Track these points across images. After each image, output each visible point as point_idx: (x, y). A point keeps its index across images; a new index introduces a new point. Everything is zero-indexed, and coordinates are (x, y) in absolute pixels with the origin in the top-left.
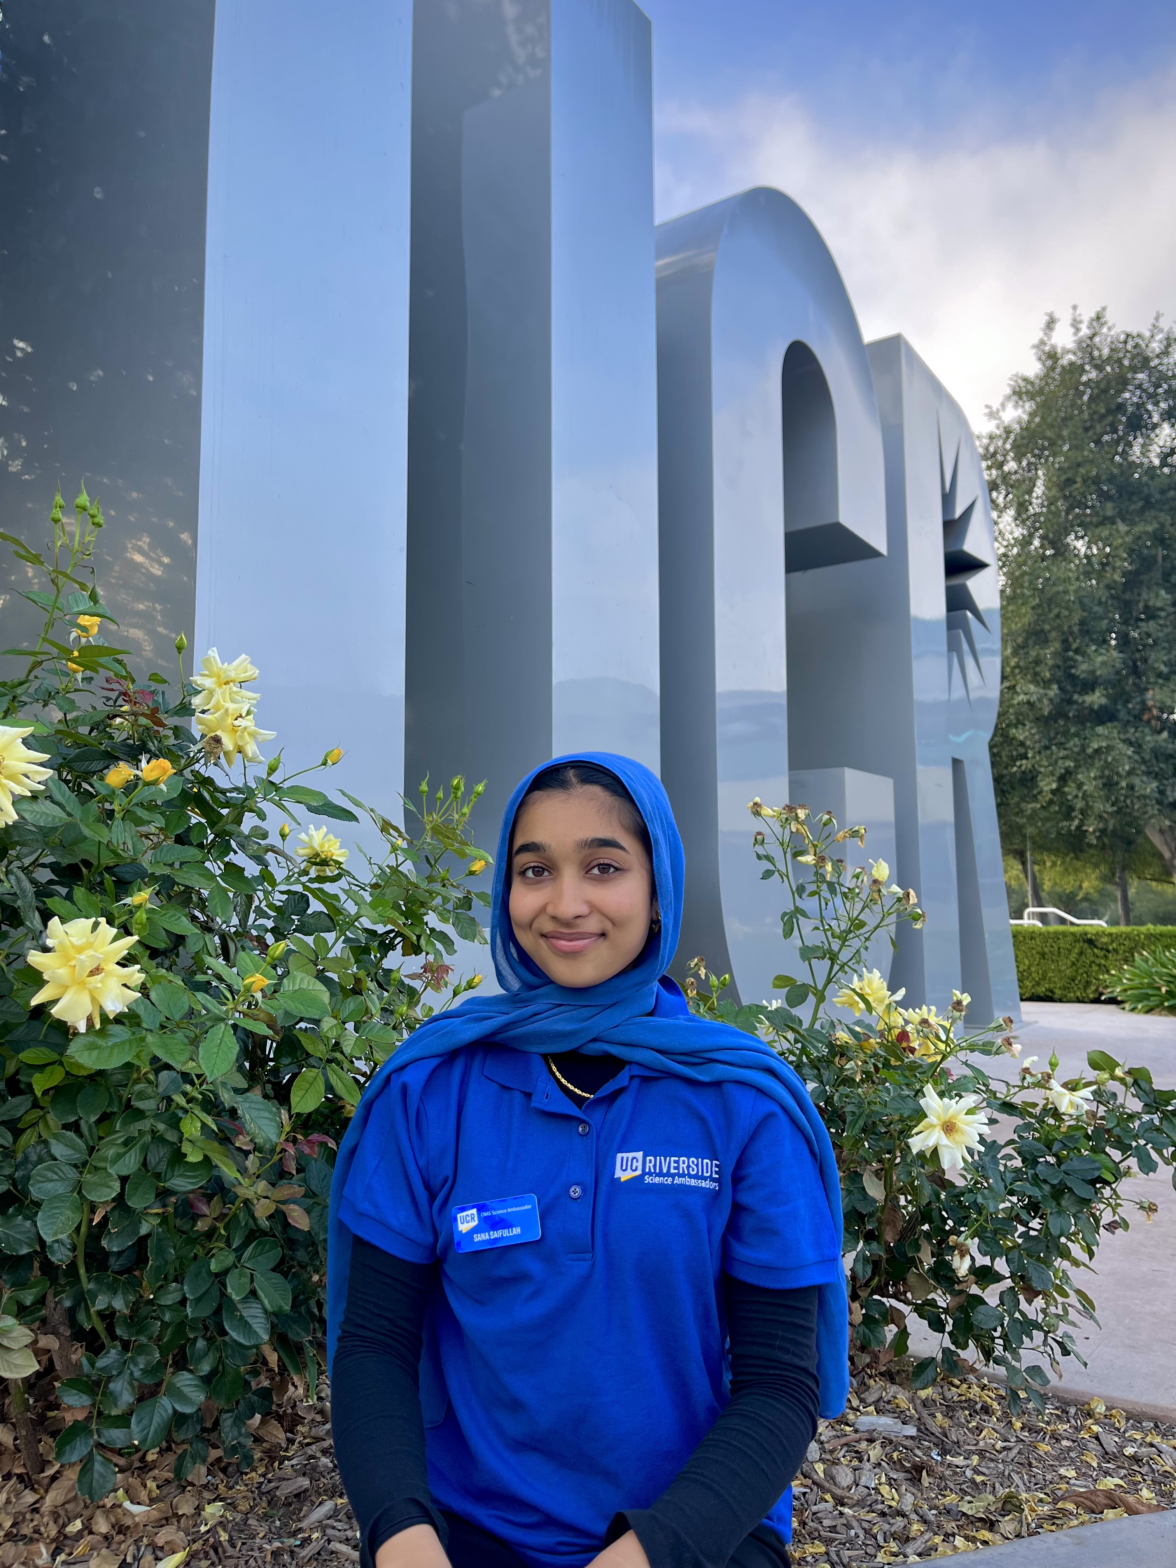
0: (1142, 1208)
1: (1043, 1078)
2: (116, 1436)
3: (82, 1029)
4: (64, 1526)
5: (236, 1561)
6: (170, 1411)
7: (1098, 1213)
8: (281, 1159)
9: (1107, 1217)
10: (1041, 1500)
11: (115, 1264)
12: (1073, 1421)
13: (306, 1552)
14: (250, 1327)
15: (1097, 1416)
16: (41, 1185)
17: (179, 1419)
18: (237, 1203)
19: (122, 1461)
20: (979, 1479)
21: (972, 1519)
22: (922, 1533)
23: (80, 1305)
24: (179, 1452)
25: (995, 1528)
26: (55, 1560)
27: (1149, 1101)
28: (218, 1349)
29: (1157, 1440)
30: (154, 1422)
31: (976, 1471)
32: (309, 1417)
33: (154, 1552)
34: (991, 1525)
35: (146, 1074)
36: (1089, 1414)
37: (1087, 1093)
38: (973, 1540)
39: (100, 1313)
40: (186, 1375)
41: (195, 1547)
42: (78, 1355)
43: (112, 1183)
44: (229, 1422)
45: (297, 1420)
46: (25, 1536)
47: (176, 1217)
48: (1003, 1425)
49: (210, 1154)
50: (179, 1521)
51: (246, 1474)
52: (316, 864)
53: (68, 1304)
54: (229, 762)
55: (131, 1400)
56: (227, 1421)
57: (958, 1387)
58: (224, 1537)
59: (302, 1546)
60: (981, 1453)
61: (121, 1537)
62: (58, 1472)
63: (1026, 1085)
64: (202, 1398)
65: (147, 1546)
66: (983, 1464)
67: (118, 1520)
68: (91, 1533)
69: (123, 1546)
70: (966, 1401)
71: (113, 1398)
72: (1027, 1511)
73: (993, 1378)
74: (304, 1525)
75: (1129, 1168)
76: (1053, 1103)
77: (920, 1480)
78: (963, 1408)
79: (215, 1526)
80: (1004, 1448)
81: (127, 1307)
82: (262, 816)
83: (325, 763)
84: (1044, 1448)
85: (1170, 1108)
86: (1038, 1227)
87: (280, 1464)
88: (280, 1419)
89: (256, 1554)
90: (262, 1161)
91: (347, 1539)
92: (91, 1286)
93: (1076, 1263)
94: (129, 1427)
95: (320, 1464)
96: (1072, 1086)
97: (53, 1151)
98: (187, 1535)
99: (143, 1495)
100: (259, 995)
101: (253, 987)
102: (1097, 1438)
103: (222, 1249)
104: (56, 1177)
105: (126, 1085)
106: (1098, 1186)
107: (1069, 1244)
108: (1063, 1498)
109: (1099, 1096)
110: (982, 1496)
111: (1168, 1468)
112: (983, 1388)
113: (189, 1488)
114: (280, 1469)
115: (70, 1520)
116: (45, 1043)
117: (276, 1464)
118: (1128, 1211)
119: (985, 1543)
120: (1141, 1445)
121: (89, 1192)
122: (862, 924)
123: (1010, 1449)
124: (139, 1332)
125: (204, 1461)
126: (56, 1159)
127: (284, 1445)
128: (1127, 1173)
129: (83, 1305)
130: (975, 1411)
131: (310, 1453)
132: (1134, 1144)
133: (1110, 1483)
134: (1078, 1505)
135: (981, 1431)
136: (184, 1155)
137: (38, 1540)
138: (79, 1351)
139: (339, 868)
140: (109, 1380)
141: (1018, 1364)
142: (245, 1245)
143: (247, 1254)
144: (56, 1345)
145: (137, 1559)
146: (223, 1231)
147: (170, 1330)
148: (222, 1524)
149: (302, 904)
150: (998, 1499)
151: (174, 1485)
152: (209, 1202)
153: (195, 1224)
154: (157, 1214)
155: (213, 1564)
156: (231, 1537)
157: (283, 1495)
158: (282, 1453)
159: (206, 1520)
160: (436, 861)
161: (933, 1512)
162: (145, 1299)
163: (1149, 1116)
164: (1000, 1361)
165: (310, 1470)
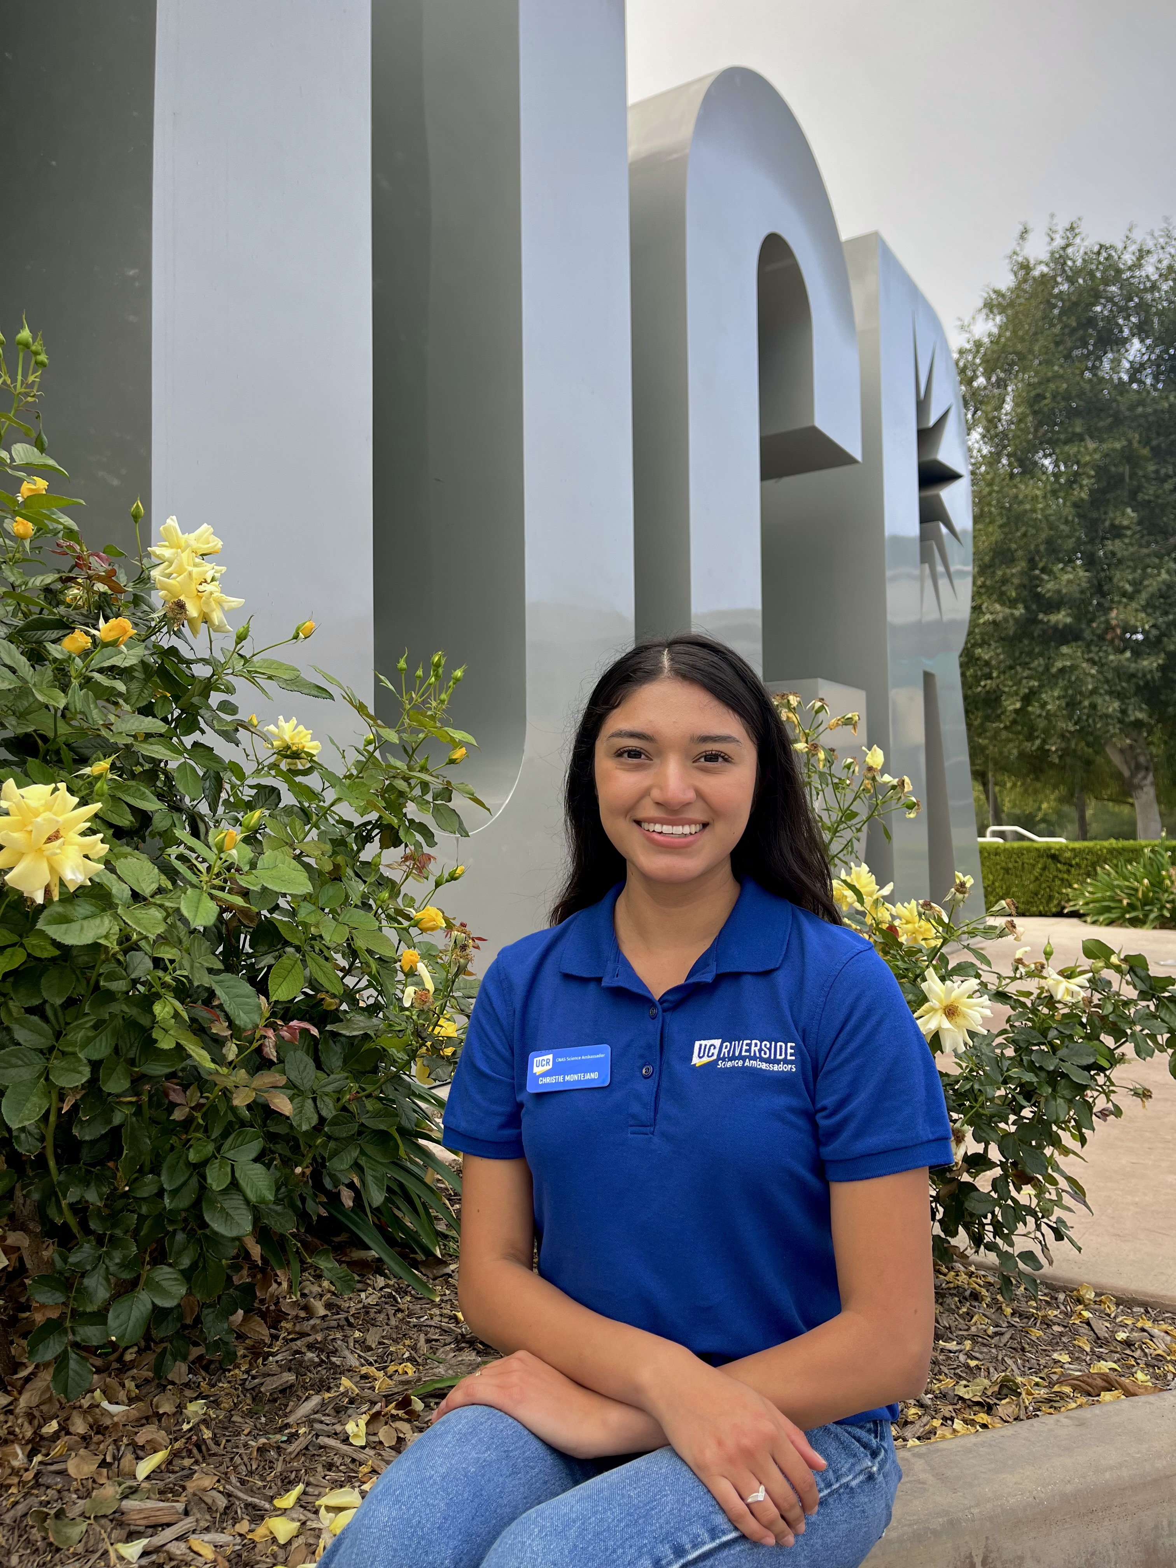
0: (1136, 1094)
1: (1036, 968)
2: (91, 1334)
3: (40, 900)
4: (40, 1427)
5: (220, 1458)
6: (150, 1306)
7: (1091, 1100)
8: (260, 1046)
9: (1100, 1104)
10: (1037, 1384)
11: (85, 1155)
12: (1062, 1307)
13: (294, 1447)
14: (232, 1218)
15: (1086, 1302)
16: (4, 1071)
17: (159, 1314)
18: (214, 1092)
19: (98, 1362)
20: (973, 1363)
21: (968, 1402)
22: (920, 1417)
23: (50, 1198)
24: (159, 1350)
25: (993, 1411)
26: (31, 1461)
27: (1144, 988)
28: (199, 1241)
29: (1148, 1325)
30: (133, 1319)
31: (970, 1356)
32: (293, 1313)
33: (134, 1452)
34: (989, 1409)
35: (114, 955)
36: (1078, 1300)
37: (1083, 980)
38: (972, 1423)
39: (71, 1206)
40: (166, 1269)
41: (177, 1445)
42: (50, 1252)
43: (81, 1068)
44: (211, 1317)
45: (280, 1316)
47: (150, 1107)
48: (993, 1311)
49: (182, 1042)
50: (160, 1421)
51: (229, 1371)
52: (286, 757)
53: (37, 1197)
54: (194, 631)
55: (108, 1295)
56: (209, 1317)
57: (945, 1275)
58: (207, 1434)
59: (289, 1441)
60: (973, 1338)
61: (100, 1437)
62: (31, 1374)
63: (1018, 976)
64: (183, 1291)
65: (127, 1445)
66: (976, 1349)
67: (96, 1421)
68: (68, 1433)
69: (102, 1446)
70: (954, 1288)
71: (88, 1294)
72: (1024, 1395)
73: (979, 1266)
74: (290, 1420)
75: (1123, 1054)
76: (1048, 991)
78: (952, 1295)
79: (198, 1424)
80: (996, 1334)
81: (101, 1199)
82: (230, 690)
83: (296, 637)
84: (1036, 1333)
85: (1166, 994)
86: (1030, 1115)
87: (264, 1360)
88: (263, 1315)
89: (241, 1451)
90: (241, 1049)
91: (336, 1434)
92: (62, 1178)
93: (1066, 1151)
94: (105, 1323)
95: (307, 1358)
96: (1068, 974)
97: (16, 1037)
98: (169, 1433)
99: (122, 1395)
102: (1088, 1324)
103: (200, 1139)
104: (20, 1063)
105: (93, 967)
106: (1092, 1073)
107: (1060, 1132)
108: (1059, 1382)
109: (1096, 984)
110: (977, 1380)
111: (1160, 1352)
112: (971, 1275)
113: (170, 1387)
114: (264, 1365)
115: (46, 1420)
117: (260, 1360)
118: (1122, 1099)
119: (984, 1426)
120: (1132, 1330)
121: (57, 1078)
122: (854, 815)
123: (1002, 1334)
124: (114, 1226)
125: (184, 1359)
126: (19, 1044)
127: (268, 1341)
128: (1122, 1059)
129: (53, 1199)
130: (965, 1298)
131: (295, 1348)
132: (1129, 1031)
133: (1104, 1366)
134: (1075, 1388)
135: (972, 1317)
136: (156, 1041)
137: (13, 1442)
138: (51, 1248)
139: (311, 761)
140: (83, 1276)
141: (1010, 1250)
142: (225, 1135)
143: (226, 1146)
144: (26, 1243)
145: (117, 1458)
146: (201, 1121)
147: (147, 1224)
148: (206, 1422)
149: (274, 796)
150: (994, 1383)
151: (154, 1384)
152: (185, 1092)
153: (170, 1113)
154: (130, 1103)
155: (196, 1462)
156: (215, 1435)
157: (267, 1391)
158: (266, 1349)
159: (188, 1418)
160: (414, 751)
161: (930, 1396)
162: (120, 1191)
163: (1144, 1003)
164: (991, 1247)
165: (296, 1366)
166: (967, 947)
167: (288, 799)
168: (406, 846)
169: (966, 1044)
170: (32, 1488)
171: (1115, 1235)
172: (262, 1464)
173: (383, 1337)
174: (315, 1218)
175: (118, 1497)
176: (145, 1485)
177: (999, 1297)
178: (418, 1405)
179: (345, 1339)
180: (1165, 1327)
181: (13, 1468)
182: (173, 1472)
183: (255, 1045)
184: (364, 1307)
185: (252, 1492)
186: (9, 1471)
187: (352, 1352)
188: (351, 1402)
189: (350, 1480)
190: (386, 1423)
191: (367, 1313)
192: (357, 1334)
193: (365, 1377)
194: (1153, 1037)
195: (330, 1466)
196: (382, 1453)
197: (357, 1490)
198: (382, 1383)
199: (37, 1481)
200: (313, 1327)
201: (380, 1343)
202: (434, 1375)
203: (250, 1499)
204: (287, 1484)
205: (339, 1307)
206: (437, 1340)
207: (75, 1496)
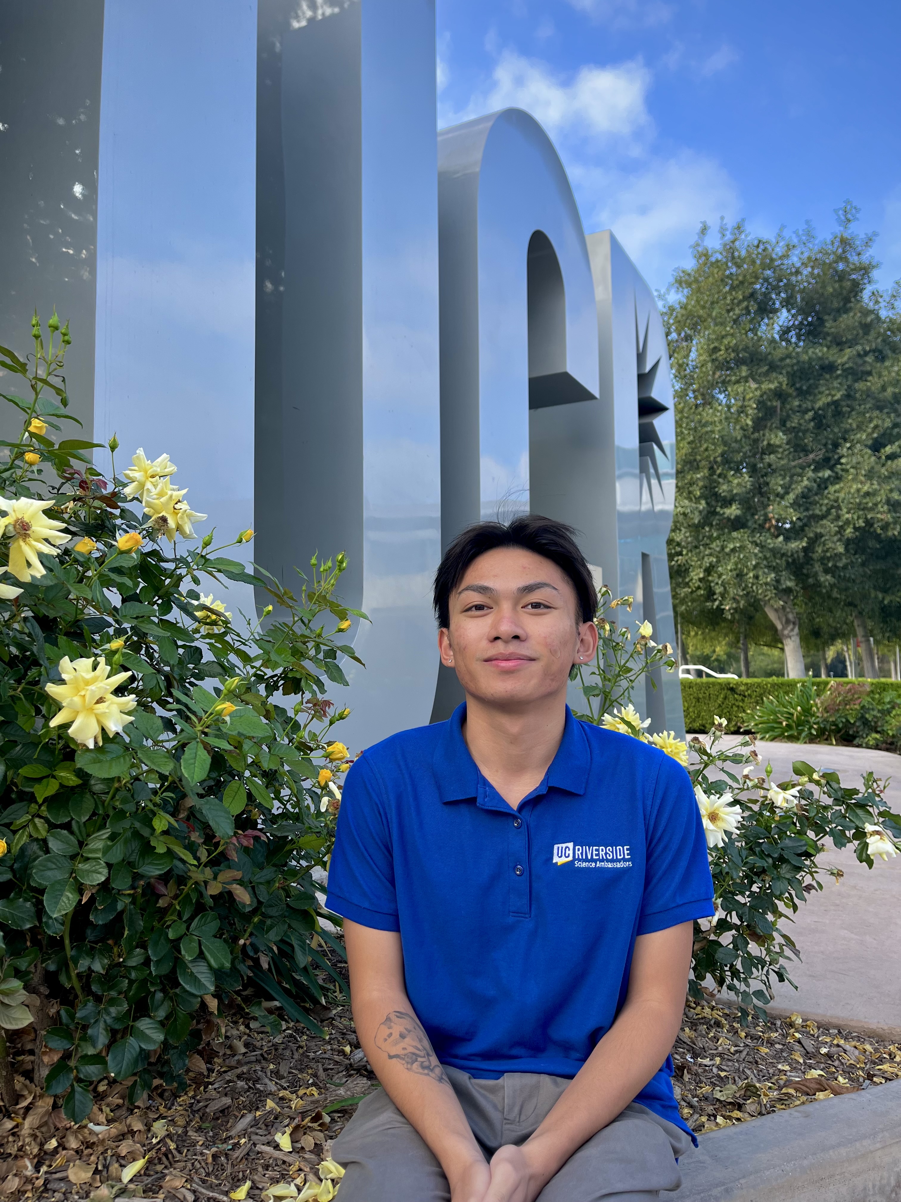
0: (832, 874)
1: (759, 782)
2: (92, 1070)
3: (91, 746)
4: (42, 1145)
5: (183, 1164)
6: (138, 1049)
7: (801, 878)
8: (225, 849)
9: (808, 880)
10: (770, 1088)
11: (90, 935)
12: (780, 1031)
13: (238, 1154)
14: (200, 981)
15: (797, 1026)
16: (43, 873)
17: (144, 1055)
18: (188, 886)
20: (723, 1074)
21: (724, 1103)
22: (691, 1115)
23: (61, 970)
25: (743, 1109)
26: (39, 1172)
27: (837, 797)
28: (171, 999)
29: (842, 1042)
30: (126, 1058)
31: (720, 1069)
32: (221, 1051)
33: (118, 1161)
34: (740, 1107)
35: (125, 783)
36: (791, 1025)
38: (730, 1118)
39: (79, 975)
40: (147, 1020)
41: (151, 1155)
42: (55, 1009)
43: (100, 870)
45: (216, 1054)
46: (10, 1154)
47: (143, 897)
48: (732, 1034)
49: (171, 846)
50: (133, 1137)
51: (180, 1097)
52: (207, 624)
53: (52, 968)
55: (107, 1042)
56: (174, 1056)
57: (694, 1009)
58: (172, 1146)
59: (233, 1149)
60: (720, 1055)
61: (89, 1151)
62: (30, 1103)
63: (745, 787)
64: (162, 1037)
65: (112, 1156)
66: (724, 1063)
67: (84, 1137)
68: (64, 1149)
69: (93, 1158)
70: (702, 1018)
71: (93, 1042)
72: (762, 1097)
73: (721, 1002)
74: (233, 1133)
75: (823, 845)
76: (771, 799)
77: (682, 1076)
78: (703, 1024)
79: (164, 1138)
80: (736, 1051)
81: (103, 968)
82: (196, 581)
83: (240, 541)
84: (764, 1050)
85: (853, 801)
86: (758, 890)
87: (205, 1088)
88: (200, 1053)
89: (199, 1158)
90: (209, 853)
91: (268, 1142)
93: (781, 915)
94: (105, 1063)
95: (238, 1086)
96: (784, 787)
97: (50, 845)
98: (143, 1145)
99: (102, 1118)
100: (227, 719)
101: (225, 712)
102: (799, 1042)
103: (175, 921)
104: (54, 866)
105: (107, 793)
106: (804, 859)
107: (776, 901)
108: (785, 1086)
109: (805, 795)
110: (728, 1086)
111: (852, 1062)
112: (712, 1008)
113: (136, 1110)
114: (206, 1092)
115: (47, 1140)
116: (38, 761)
117: (202, 1088)
118: (822, 877)
119: (738, 1119)
120: (831, 1046)
121: (83, 878)
122: (629, 670)
123: (741, 1052)
124: (111, 988)
125: (148, 1088)
126: (53, 853)
127: (206, 1073)
128: (822, 848)
129: (64, 969)
130: (711, 1026)
131: (228, 1078)
132: (828, 830)
133: (815, 1073)
134: (797, 1090)
135: (718, 1040)
136: (155, 848)
137: (22, 1157)
138: (55, 1006)
139: (226, 627)
140: (85, 1028)
141: (747, 990)
142: (192, 919)
143: (193, 925)
144: (38, 1002)
145: (106, 1167)
146: (178, 908)
147: (135, 986)
148: (169, 1136)
149: (197, 655)
150: (740, 1089)
151: (124, 1108)
152: (166, 885)
153: (157, 902)
154: (129, 895)
155: (166, 1167)
156: (177, 1146)
157: (211, 1111)
158: (206, 1080)
159: (155, 1133)
160: (310, 621)
161: (696, 1099)
162: (115, 962)
163: (838, 808)
164: (731, 988)
165: (230, 1092)
166: (722, 770)
167: (208, 656)
168: (303, 693)
169: (723, 840)
170: (42, 1192)
171: (810, 976)
172: (216, 1167)
173: (291, 1068)
174: (245, 978)
175: (112, 1196)
176: (132, 1186)
177: (736, 1025)
178: (327, 1119)
179: (263, 1069)
180: (854, 1043)
181: (26, 1177)
182: (149, 1176)
183: (220, 849)
184: (273, 1045)
185: (211, 1188)
186: (24, 1180)
187: (271, 1080)
188: (276, 1118)
189: (284, 1177)
190: (305, 1134)
191: (276, 1050)
192: (272, 1066)
193: (282, 1099)
194: (843, 832)
195: (266, 1167)
196: (306, 1156)
197: (292, 1185)
198: (296, 1103)
199: (46, 1187)
200: (239, 1062)
201: (290, 1073)
202: (337, 1095)
203: (211, 1194)
204: (236, 1183)
205: (255, 1046)
206: (332, 1069)
207: (76, 1197)
